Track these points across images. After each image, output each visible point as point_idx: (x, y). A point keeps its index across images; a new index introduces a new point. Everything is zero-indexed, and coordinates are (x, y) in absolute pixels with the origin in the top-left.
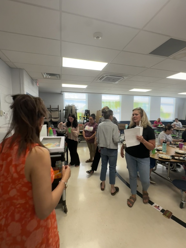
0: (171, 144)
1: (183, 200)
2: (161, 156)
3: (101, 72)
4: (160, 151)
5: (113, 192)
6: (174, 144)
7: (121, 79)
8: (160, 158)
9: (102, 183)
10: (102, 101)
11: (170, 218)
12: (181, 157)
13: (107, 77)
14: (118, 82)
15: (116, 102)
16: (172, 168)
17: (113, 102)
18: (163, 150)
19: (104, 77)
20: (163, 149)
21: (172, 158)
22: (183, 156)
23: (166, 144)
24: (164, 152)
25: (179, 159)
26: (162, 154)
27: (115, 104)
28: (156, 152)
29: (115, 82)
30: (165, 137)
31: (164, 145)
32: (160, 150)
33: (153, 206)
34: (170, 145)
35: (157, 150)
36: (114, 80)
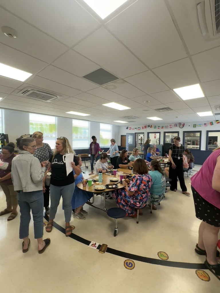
0: (107, 172)
1: (116, 228)
2: (97, 188)
3: (24, 83)
4: (96, 182)
5: (41, 248)
6: (110, 172)
7: (54, 97)
8: (96, 190)
9: (23, 242)
10: (30, 122)
11: (106, 252)
12: (114, 184)
13: (34, 92)
14: (50, 101)
15: (51, 125)
16: (109, 197)
17: (46, 125)
18: (99, 181)
19: (29, 91)
20: (100, 179)
21: (107, 188)
22: (116, 183)
23: (102, 173)
24: (100, 182)
25: (112, 187)
26: (98, 184)
27: (48, 127)
28: (93, 183)
29: (46, 100)
30: (101, 166)
31: (100, 175)
32: (97, 180)
33: (90, 246)
34: (106, 174)
35: (94, 181)
36: (45, 98)
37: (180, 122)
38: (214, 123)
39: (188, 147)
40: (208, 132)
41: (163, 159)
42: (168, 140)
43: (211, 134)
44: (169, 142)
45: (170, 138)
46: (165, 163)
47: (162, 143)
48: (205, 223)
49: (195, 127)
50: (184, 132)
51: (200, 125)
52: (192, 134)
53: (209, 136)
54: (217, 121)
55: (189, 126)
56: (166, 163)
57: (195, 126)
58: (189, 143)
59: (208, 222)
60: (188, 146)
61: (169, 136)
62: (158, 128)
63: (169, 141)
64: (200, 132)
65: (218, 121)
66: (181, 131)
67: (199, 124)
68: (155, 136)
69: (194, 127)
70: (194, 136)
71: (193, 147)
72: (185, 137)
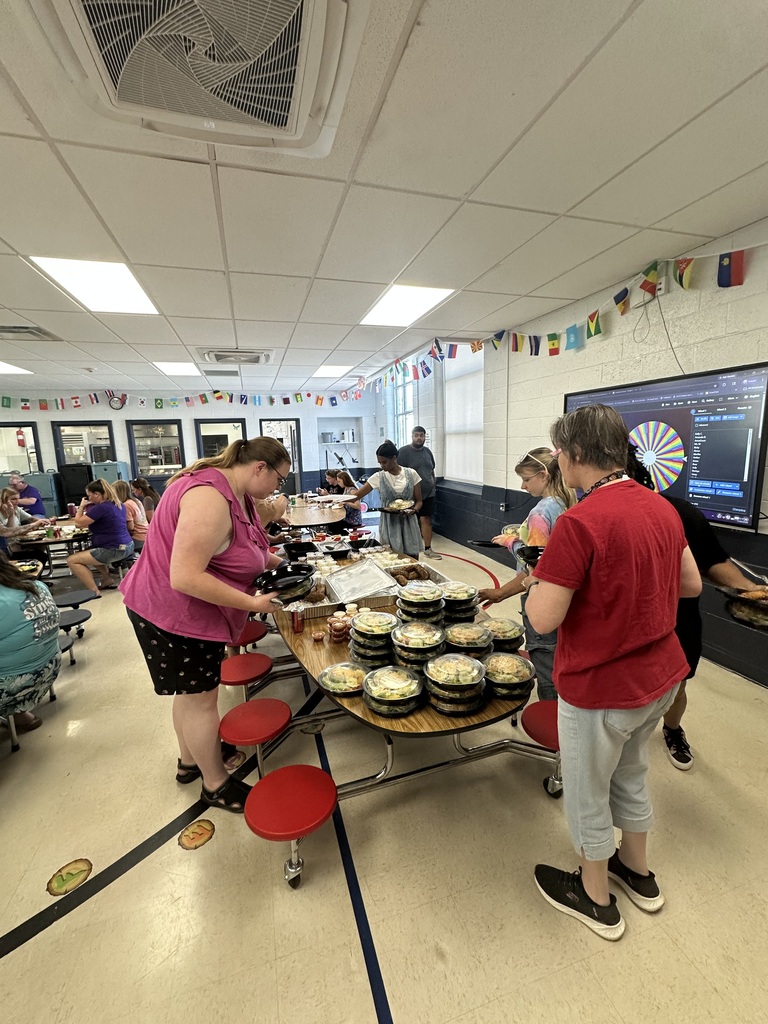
37: (109, 387)
38: (210, 397)
39: (151, 472)
40: (198, 422)
41: (55, 528)
42: (78, 453)
43: (207, 430)
44: (82, 459)
45: (86, 443)
46: (63, 539)
47: (50, 464)
48: (184, 697)
49: (161, 407)
50: (130, 424)
51: (174, 402)
52: (160, 430)
53: (203, 434)
54: (216, 392)
55: (142, 402)
56: (70, 537)
57: (159, 404)
58: (155, 457)
59: (191, 691)
60: (152, 467)
61: (78, 438)
62: (23, 408)
63: (85, 456)
64: (178, 422)
65: (218, 392)
66: (118, 419)
67: (172, 400)
68: (21, 437)
69: (157, 407)
70: (167, 435)
71: (166, 470)
72: (136, 440)
